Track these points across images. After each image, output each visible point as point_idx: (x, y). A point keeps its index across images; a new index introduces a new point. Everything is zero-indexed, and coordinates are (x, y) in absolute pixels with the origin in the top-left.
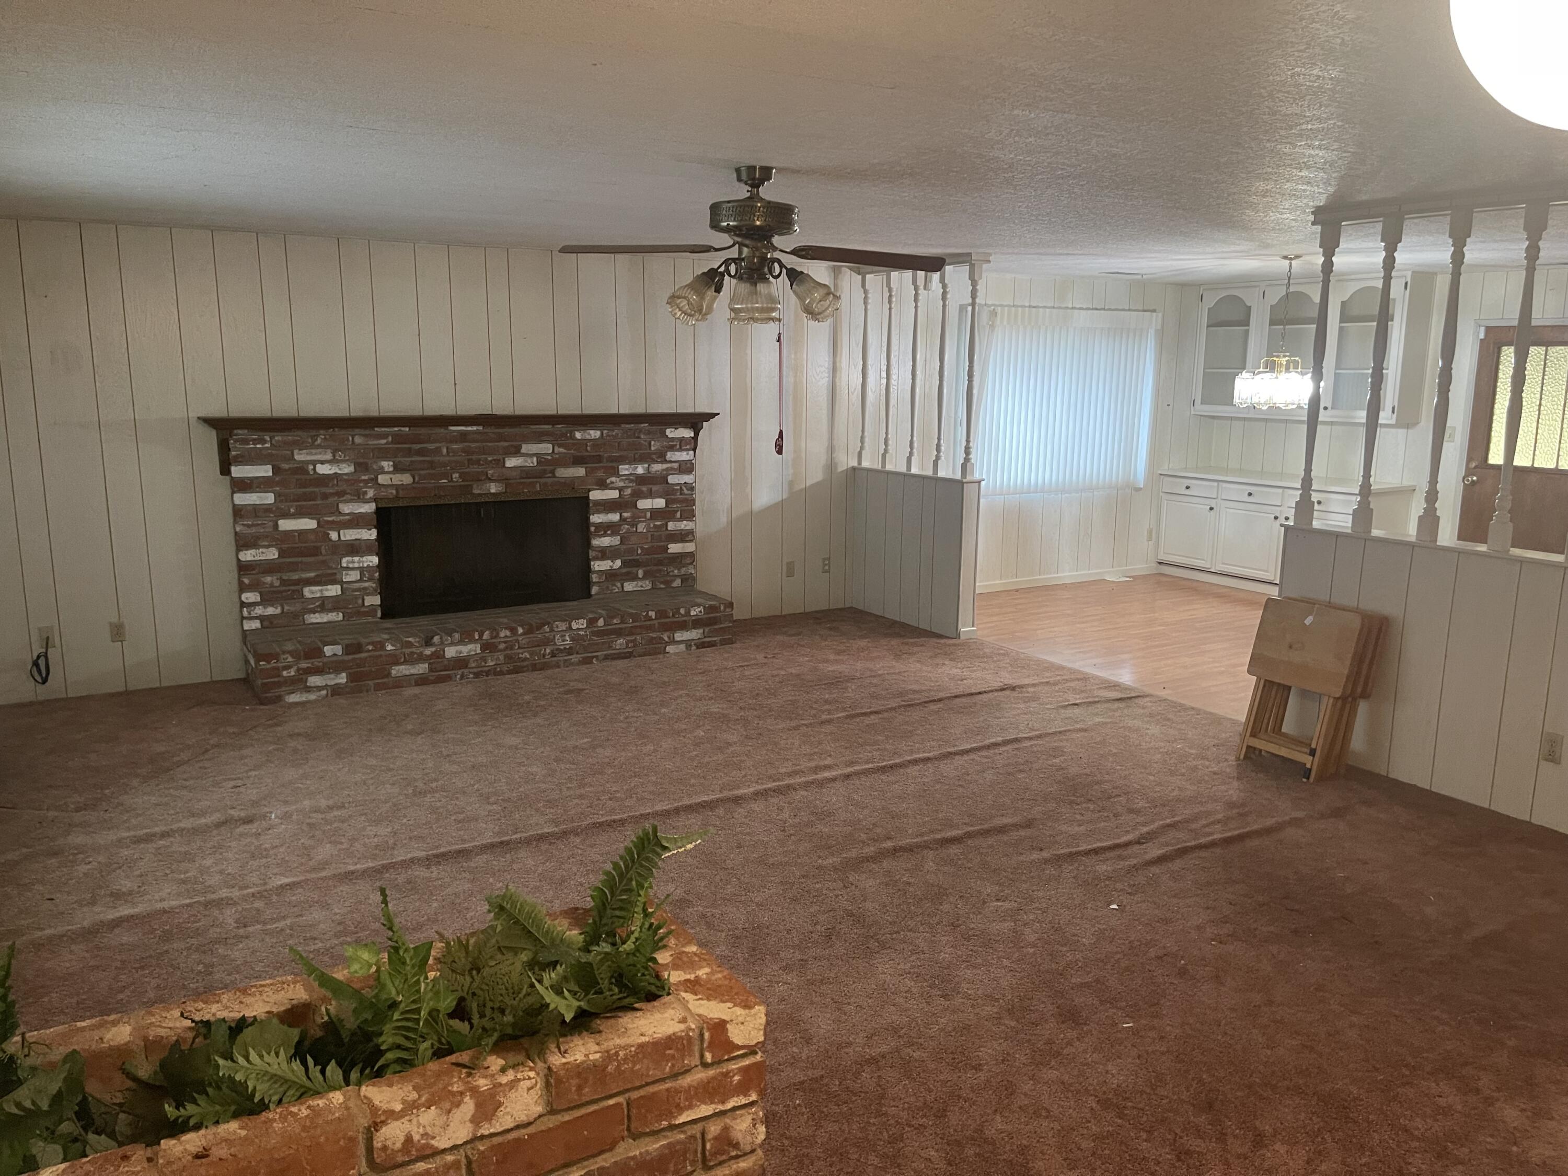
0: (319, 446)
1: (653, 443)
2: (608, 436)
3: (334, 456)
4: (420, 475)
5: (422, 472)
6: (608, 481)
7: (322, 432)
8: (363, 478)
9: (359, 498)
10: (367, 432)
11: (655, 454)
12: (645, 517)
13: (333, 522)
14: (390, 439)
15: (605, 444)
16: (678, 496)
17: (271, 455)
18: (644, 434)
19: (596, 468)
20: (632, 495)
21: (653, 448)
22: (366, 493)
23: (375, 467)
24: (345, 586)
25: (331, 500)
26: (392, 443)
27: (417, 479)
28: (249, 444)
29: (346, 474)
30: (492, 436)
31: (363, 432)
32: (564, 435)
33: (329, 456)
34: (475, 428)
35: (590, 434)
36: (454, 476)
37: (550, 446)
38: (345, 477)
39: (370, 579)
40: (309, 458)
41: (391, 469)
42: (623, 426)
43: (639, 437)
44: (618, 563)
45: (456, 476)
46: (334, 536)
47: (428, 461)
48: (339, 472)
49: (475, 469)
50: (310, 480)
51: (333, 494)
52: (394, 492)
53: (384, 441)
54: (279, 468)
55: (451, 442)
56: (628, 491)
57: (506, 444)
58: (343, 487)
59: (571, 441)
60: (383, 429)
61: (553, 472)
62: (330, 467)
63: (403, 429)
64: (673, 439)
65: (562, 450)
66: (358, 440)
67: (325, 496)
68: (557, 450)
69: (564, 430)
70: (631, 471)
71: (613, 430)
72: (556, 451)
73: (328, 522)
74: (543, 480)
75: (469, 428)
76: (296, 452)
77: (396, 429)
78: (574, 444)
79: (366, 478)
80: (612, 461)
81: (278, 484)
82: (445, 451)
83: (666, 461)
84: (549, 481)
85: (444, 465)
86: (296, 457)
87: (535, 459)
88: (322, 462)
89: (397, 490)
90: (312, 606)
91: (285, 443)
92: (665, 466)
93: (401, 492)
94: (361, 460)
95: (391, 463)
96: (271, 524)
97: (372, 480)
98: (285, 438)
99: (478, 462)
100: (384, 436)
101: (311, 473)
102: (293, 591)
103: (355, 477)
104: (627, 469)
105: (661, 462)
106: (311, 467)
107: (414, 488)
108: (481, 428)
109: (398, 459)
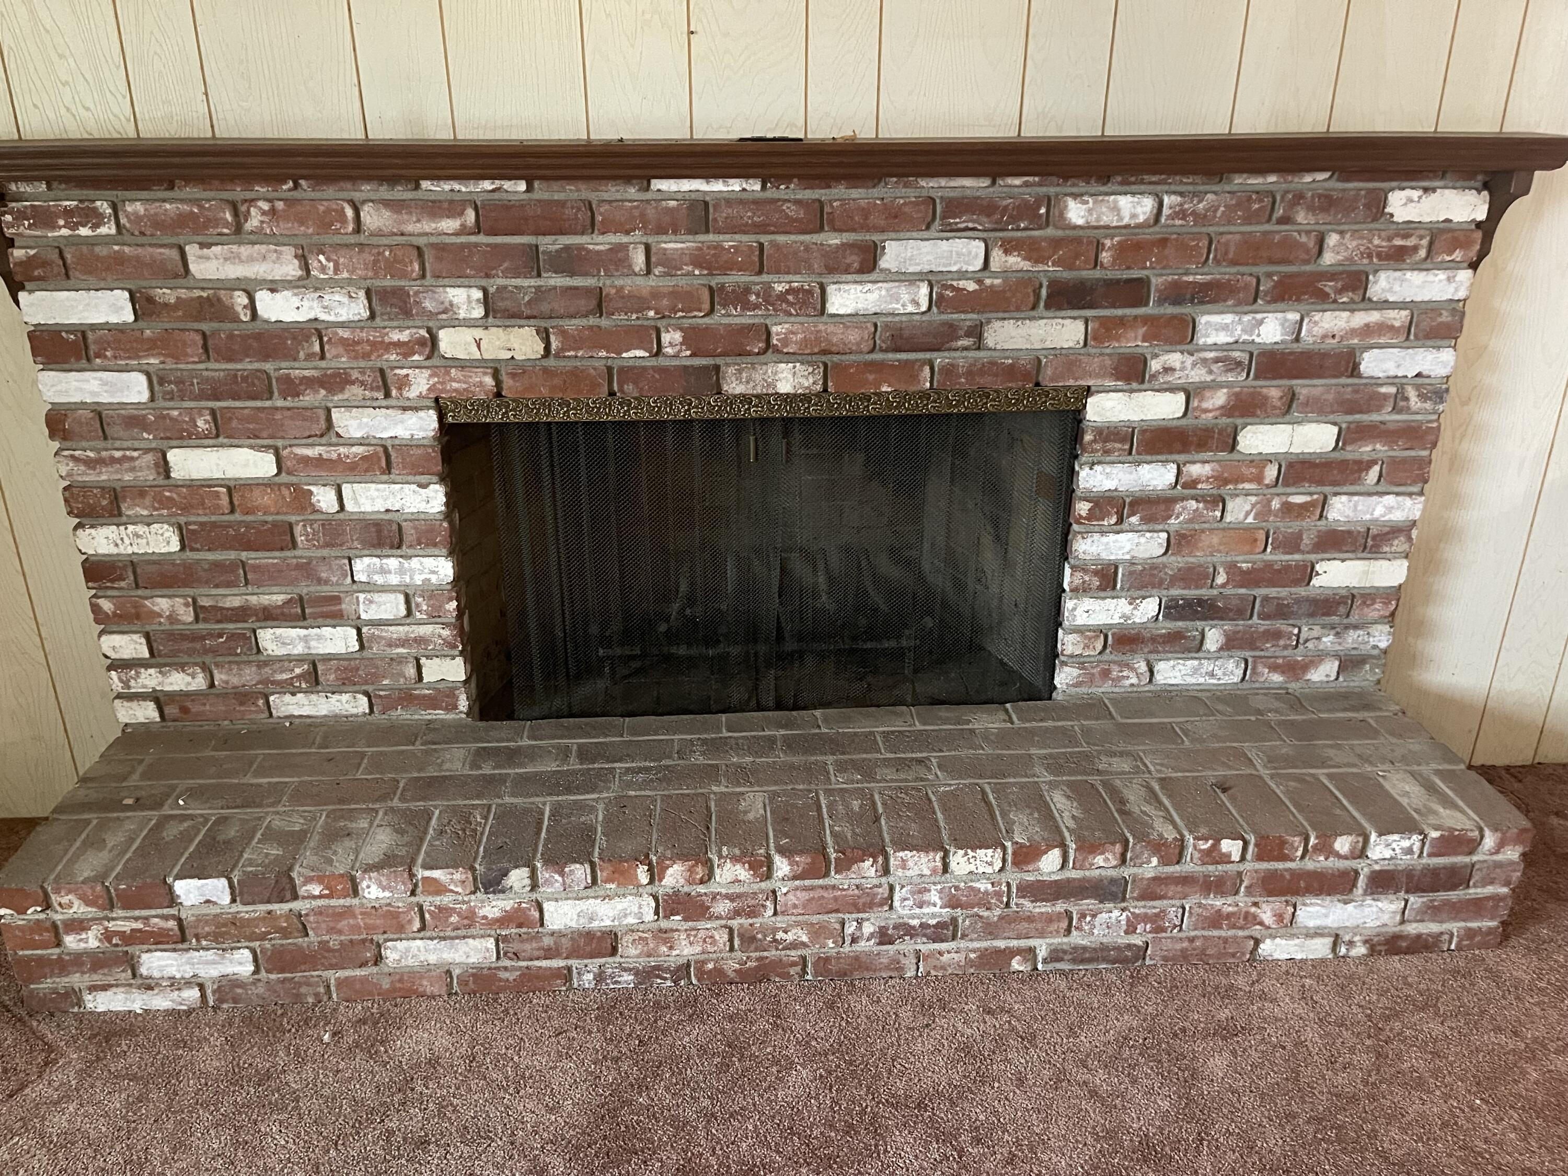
0: (258, 238)
1: (1333, 239)
2: (1181, 213)
3: (307, 268)
4: (563, 333)
5: (572, 325)
6: (1155, 365)
7: (261, 189)
8: (396, 336)
9: (387, 395)
10: (400, 193)
11: (1331, 276)
12: (1259, 479)
13: (320, 462)
14: (470, 216)
15: (1163, 242)
16: (1386, 416)
17: (120, 260)
18: (1311, 208)
19: (1122, 322)
20: (1228, 410)
21: (1328, 258)
22: (404, 383)
23: (428, 305)
24: (364, 630)
25: (308, 399)
26: (478, 228)
27: (555, 344)
28: (55, 227)
29: (342, 325)
30: (791, 210)
31: (384, 192)
32: (1026, 211)
33: (290, 269)
34: (735, 185)
35: (1116, 209)
36: (666, 338)
37: (978, 247)
38: (344, 334)
39: (434, 616)
40: (233, 271)
41: (479, 312)
42: (1238, 179)
43: (1286, 220)
44: (1149, 608)
45: (671, 338)
46: (325, 499)
47: (587, 291)
48: (323, 317)
49: (734, 317)
50: (245, 337)
51: (311, 383)
52: (489, 381)
53: (449, 225)
54: (150, 300)
55: (661, 230)
56: (1219, 398)
57: (834, 240)
58: (339, 360)
59: (1050, 232)
60: (447, 186)
61: (977, 332)
62: (296, 301)
63: (507, 185)
64: (1409, 228)
65: (1015, 261)
66: (373, 218)
67: (291, 388)
68: (998, 259)
69: (1029, 195)
70: (1239, 333)
71: (1200, 196)
72: (994, 266)
73: (306, 460)
74: (939, 359)
75: (718, 186)
76: (192, 251)
77: (487, 185)
78: (1056, 243)
79: (404, 336)
80: (1177, 301)
81: (152, 346)
82: (639, 259)
83: (1366, 303)
84: (962, 359)
85: (638, 303)
86: (195, 268)
87: (924, 290)
88: (274, 287)
89: (496, 375)
90: (285, 676)
91: (158, 223)
92: (1361, 319)
93: (507, 382)
94: (388, 282)
95: (478, 294)
96: (149, 458)
97: (421, 342)
98: (154, 208)
99: (740, 297)
100: (452, 207)
101: (245, 317)
102: (232, 637)
103: (373, 336)
104: (1225, 328)
105: (1351, 307)
106: (241, 299)
107: (545, 370)
108: (755, 186)
109: (494, 285)
